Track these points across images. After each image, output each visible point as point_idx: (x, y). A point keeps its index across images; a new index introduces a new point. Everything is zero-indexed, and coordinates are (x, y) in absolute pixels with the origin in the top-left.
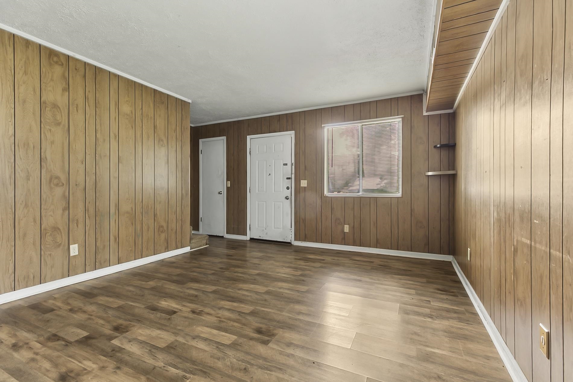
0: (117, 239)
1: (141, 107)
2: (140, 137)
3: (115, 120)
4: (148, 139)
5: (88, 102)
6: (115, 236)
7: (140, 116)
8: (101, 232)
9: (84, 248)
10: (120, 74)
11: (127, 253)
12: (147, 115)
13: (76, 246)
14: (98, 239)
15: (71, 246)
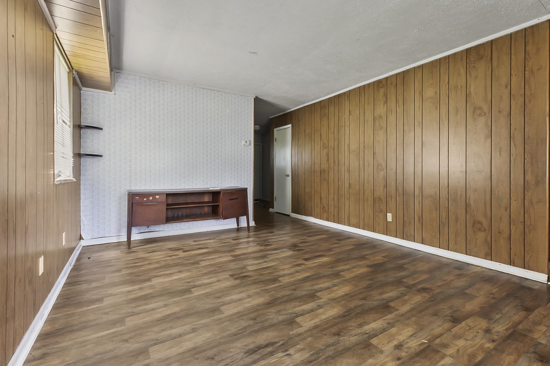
0: (421, 219)
1: (447, 81)
2: (446, 115)
3: (419, 108)
4: (457, 114)
5: (398, 104)
6: (419, 216)
7: (446, 92)
8: (407, 209)
9: (395, 217)
10: (422, 63)
11: (431, 237)
12: (456, 87)
13: (391, 214)
14: (405, 214)
15: (387, 214)
